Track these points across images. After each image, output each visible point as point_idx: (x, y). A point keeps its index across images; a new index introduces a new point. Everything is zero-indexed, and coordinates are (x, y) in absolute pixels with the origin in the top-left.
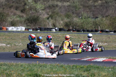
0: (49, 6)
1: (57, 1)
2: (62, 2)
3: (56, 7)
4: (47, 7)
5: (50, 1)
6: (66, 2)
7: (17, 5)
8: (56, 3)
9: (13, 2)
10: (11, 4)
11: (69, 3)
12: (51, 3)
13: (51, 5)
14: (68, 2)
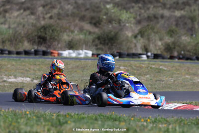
0: (149, 17)
1: (162, 9)
2: (172, 10)
3: (160, 19)
4: (145, 19)
5: (151, 9)
6: (178, 10)
7: (93, 14)
8: (160, 11)
9: (87, 9)
10: (83, 13)
11: (184, 11)
12: (152, 12)
13: (151, 15)
14: (181, 10)
